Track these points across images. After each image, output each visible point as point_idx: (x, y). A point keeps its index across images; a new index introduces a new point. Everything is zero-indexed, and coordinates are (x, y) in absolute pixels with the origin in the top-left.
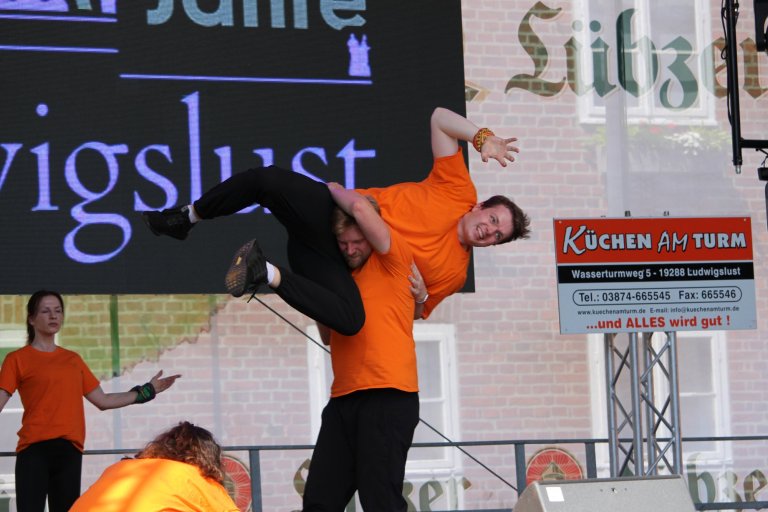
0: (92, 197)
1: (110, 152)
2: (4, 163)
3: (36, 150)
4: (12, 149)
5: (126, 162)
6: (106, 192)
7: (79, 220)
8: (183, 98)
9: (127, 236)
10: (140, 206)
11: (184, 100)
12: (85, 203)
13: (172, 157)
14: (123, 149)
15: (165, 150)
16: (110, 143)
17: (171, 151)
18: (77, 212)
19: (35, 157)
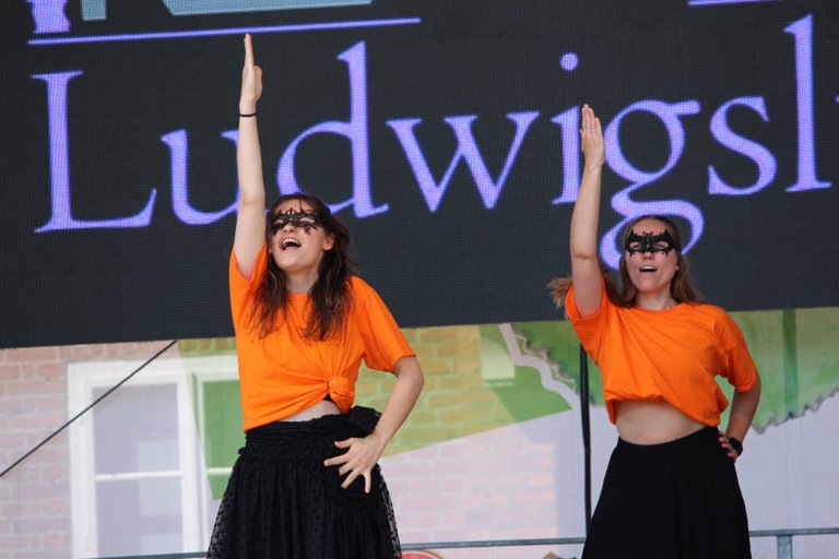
0: (642, 178)
1: (670, 114)
2: (511, 140)
3: (557, 120)
4: (523, 120)
5: (696, 127)
6: (664, 171)
7: (624, 213)
8: (786, 26)
9: (698, 229)
10: (717, 186)
11: (788, 30)
12: (633, 188)
13: (769, 113)
14: (691, 107)
15: (757, 104)
16: (671, 99)
17: (767, 104)
18: (621, 202)
19: (558, 129)
